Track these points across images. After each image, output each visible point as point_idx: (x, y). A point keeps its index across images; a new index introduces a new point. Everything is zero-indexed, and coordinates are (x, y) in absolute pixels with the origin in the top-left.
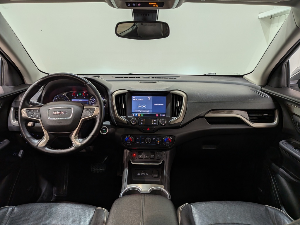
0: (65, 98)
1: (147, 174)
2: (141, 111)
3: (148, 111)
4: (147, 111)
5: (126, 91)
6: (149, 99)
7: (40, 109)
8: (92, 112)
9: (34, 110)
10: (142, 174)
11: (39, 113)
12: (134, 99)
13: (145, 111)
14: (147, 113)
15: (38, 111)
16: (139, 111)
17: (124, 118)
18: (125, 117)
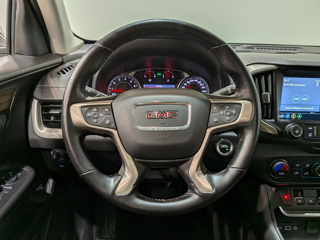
0: (131, 82)
1: (295, 228)
2: (298, 108)
3: (313, 109)
4: (309, 109)
5: (273, 67)
6: (318, 83)
7: (111, 105)
8: (234, 112)
9: (100, 108)
10: (287, 228)
11: (112, 115)
12: (286, 83)
13: (306, 109)
14: (310, 112)
15: (107, 110)
16: (294, 108)
17: (272, 122)
18: (273, 120)
